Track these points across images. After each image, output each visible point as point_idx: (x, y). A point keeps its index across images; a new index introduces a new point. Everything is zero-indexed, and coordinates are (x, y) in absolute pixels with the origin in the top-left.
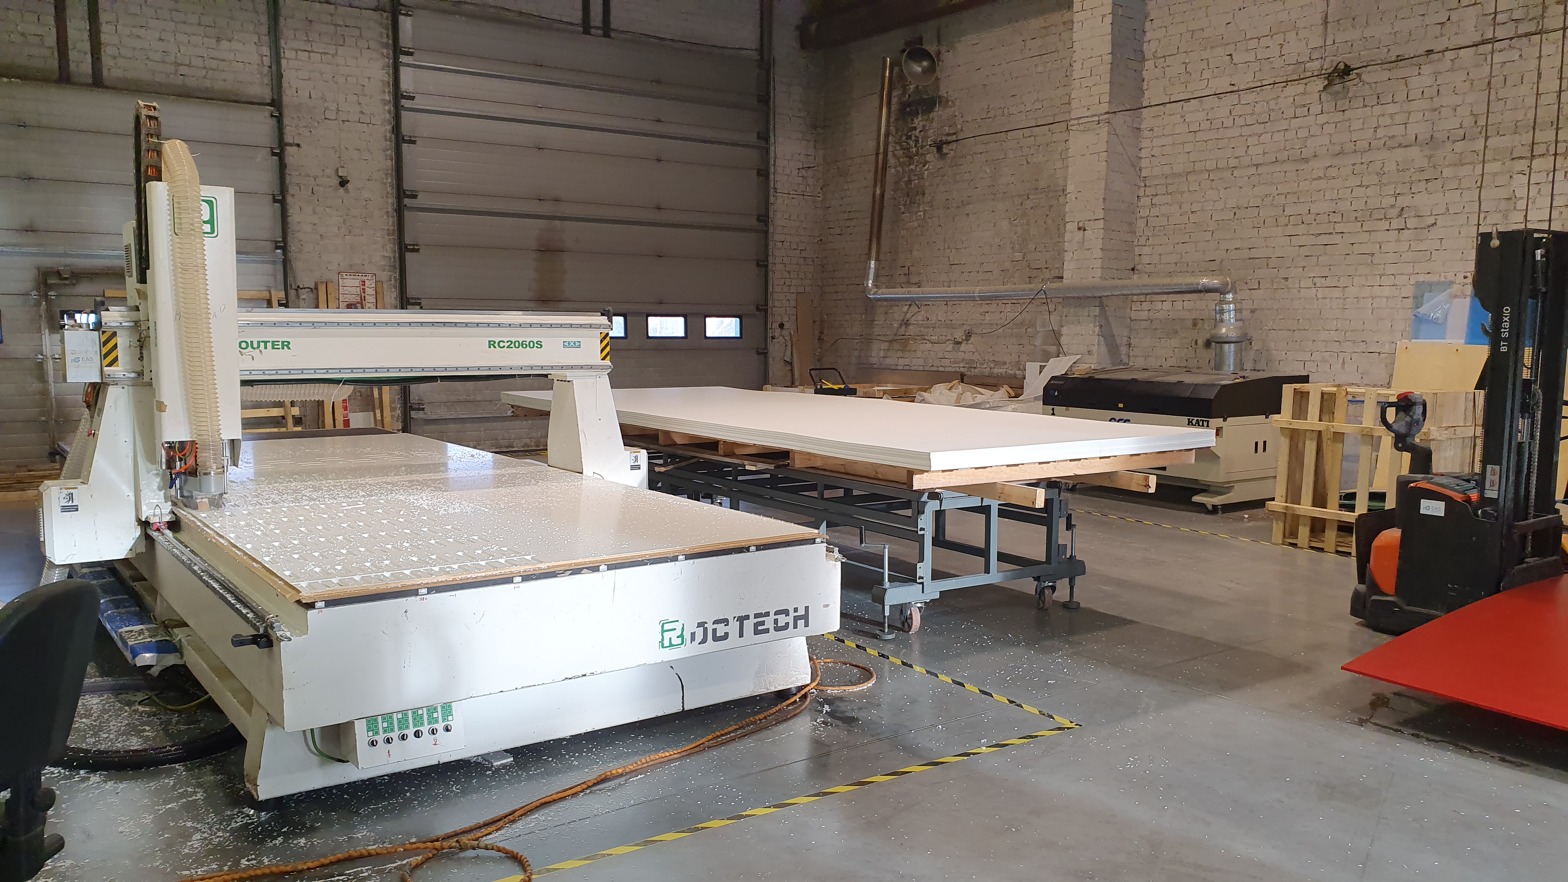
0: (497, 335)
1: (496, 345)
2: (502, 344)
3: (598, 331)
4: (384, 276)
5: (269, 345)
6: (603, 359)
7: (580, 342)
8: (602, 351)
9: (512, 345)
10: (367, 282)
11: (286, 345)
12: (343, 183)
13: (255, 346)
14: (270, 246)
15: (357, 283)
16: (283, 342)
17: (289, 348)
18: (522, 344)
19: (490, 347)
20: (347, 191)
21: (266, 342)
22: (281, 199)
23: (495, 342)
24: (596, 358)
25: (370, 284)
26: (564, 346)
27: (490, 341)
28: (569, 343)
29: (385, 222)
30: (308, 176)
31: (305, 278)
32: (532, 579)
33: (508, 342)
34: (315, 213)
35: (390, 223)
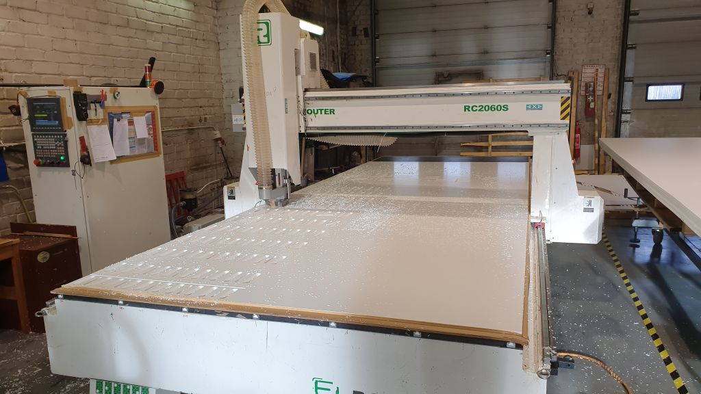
0: (471, 102)
1: (470, 109)
2: (474, 108)
3: (559, 97)
4: (610, 65)
5: (323, 111)
6: (563, 119)
7: (541, 105)
8: (562, 112)
9: (483, 109)
10: (599, 70)
11: (332, 111)
12: (590, 13)
13: (316, 112)
14: (544, 53)
15: (593, 70)
16: (331, 110)
17: (334, 114)
18: (491, 108)
19: (465, 111)
20: (593, 17)
21: (321, 110)
22: (552, 27)
23: (469, 107)
24: (556, 117)
25: (601, 71)
26: (528, 109)
27: (465, 107)
28: (532, 106)
29: (614, 31)
30: (569, 11)
31: (563, 70)
32: (196, 312)
33: (479, 106)
34: (572, 32)
35: (618, 32)
